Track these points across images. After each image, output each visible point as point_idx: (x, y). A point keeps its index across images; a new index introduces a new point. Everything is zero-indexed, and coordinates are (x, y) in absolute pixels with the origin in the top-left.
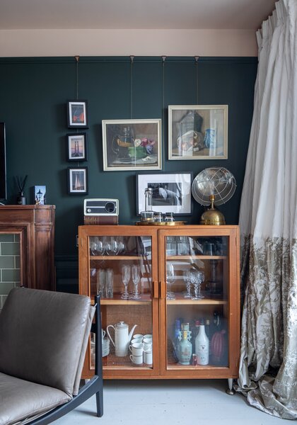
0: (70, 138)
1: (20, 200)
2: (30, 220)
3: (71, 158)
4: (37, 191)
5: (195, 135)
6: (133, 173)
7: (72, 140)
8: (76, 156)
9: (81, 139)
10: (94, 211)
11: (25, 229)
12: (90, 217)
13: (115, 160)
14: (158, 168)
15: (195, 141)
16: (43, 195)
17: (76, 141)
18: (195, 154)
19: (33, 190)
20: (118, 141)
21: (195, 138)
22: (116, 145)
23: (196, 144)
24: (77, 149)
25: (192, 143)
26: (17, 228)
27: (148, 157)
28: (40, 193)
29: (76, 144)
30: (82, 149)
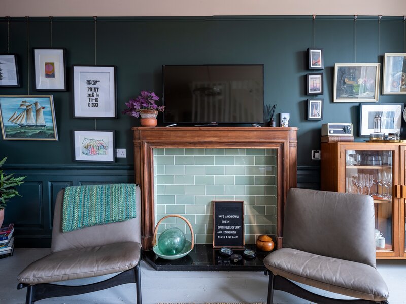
0: (310, 77)
1: (272, 124)
2: (285, 138)
3: (310, 92)
4: (283, 117)
5: (403, 76)
6: (358, 104)
7: (311, 78)
8: (314, 91)
9: (319, 78)
10: (335, 132)
11: (282, 145)
12: (333, 136)
13: (342, 94)
14: (375, 101)
15: (403, 80)
16: (288, 120)
17: (315, 80)
18: (402, 90)
19: (279, 116)
20: (346, 80)
21: (404, 78)
22: (344, 83)
23: (404, 83)
24: (315, 85)
25: (401, 82)
26: (276, 144)
27: (368, 92)
28: (285, 118)
29: (315, 82)
30: (319, 85)
